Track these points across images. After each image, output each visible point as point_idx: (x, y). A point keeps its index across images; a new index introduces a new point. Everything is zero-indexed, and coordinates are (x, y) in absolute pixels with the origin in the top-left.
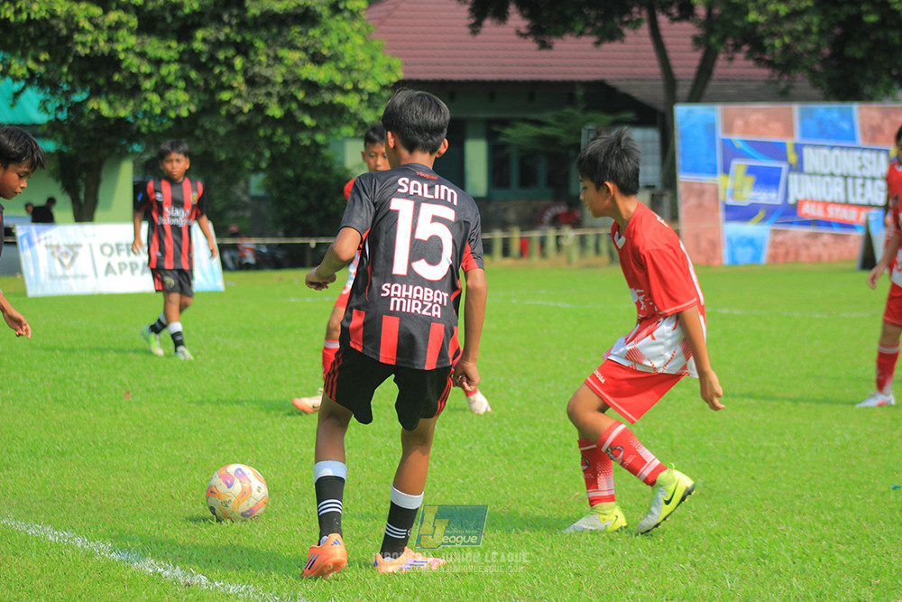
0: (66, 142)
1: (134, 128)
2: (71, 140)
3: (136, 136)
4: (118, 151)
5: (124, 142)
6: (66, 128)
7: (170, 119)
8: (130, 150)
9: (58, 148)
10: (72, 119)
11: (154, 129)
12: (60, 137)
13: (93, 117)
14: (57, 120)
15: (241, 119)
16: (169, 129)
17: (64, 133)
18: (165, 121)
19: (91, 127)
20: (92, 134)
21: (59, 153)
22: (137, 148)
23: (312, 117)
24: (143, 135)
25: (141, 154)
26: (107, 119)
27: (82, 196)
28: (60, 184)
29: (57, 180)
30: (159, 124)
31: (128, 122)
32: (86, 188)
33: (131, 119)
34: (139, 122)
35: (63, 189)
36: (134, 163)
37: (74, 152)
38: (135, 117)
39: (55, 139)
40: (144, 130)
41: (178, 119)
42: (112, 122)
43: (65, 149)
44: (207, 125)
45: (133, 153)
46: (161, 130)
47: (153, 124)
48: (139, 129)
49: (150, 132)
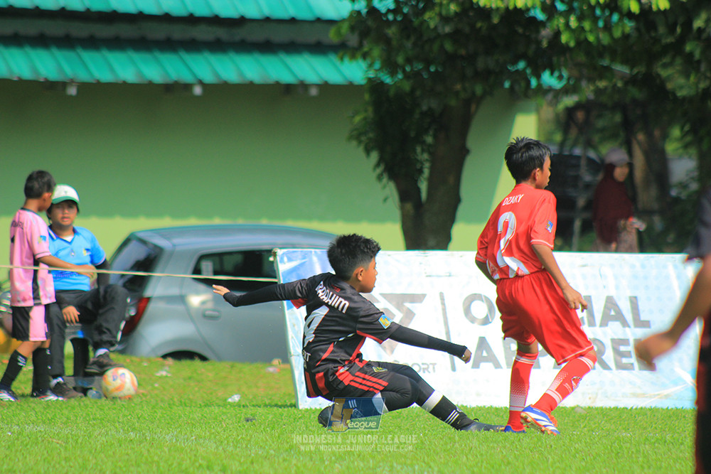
0: (390, 66)
1: (546, 34)
2: (400, 60)
4: (507, 85)
5: (521, 65)
6: (392, 31)
8: (534, 82)
11: (591, 37)
14: (372, 11)
18: (615, 19)
19: (446, 29)
20: (449, 46)
21: (375, 87)
22: (548, 79)
24: (565, 49)
25: (558, 94)
26: (488, 13)
27: (423, 186)
28: (375, 156)
29: (367, 150)
30: (601, 25)
31: (533, 19)
32: (432, 169)
33: (539, 14)
37: (407, 86)
38: (550, 9)
39: (367, 57)
41: (647, 16)
43: (388, 80)
45: (542, 91)
46: (605, 39)
48: (557, 36)
49: (582, 44)
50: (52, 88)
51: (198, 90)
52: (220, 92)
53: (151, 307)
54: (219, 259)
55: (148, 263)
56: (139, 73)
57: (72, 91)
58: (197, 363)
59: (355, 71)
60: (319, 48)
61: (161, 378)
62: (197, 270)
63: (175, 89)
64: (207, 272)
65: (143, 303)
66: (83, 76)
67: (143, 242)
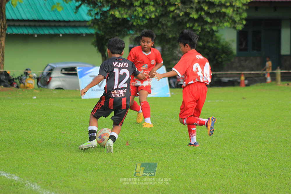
0: (99, 30)
1: (130, 23)
2: (101, 29)
3: (132, 27)
4: (123, 33)
6: (100, 23)
7: (147, 19)
8: (128, 33)
9: (96, 31)
10: (103, 19)
11: (139, 23)
12: (97, 27)
13: (111, 18)
14: (96, 19)
15: (178, 19)
16: (146, 23)
17: (98, 25)
18: (144, 20)
19: (111, 22)
20: (111, 26)
21: (97, 34)
22: (131, 32)
23: (211, 18)
24: (134, 26)
25: (133, 35)
26: (118, 19)
28: (97, 48)
29: (95, 47)
30: (141, 21)
31: (128, 20)
33: (129, 19)
34: (132, 21)
35: (98, 50)
36: (130, 39)
37: (103, 34)
38: (131, 18)
39: (95, 28)
40: (135, 24)
41: (150, 19)
42: (120, 20)
43: (99, 32)
44: (163, 22)
45: (130, 34)
46: (142, 24)
47: (139, 21)
48: (133, 23)
49: (138, 25)
50: (32, 36)
51: (61, 35)
52: (65, 36)
53: (52, 79)
54: (66, 69)
55: (51, 70)
56: (50, 33)
57: (36, 36)
58: (62, 90)
59: (92, 31)
60: (85, 26)
61: (55, 93)
62: (61, 71)
63: (56, 36)
64: (64, 71)
65: (50, 78)
66: (38, 33)
67: (50, 66)
